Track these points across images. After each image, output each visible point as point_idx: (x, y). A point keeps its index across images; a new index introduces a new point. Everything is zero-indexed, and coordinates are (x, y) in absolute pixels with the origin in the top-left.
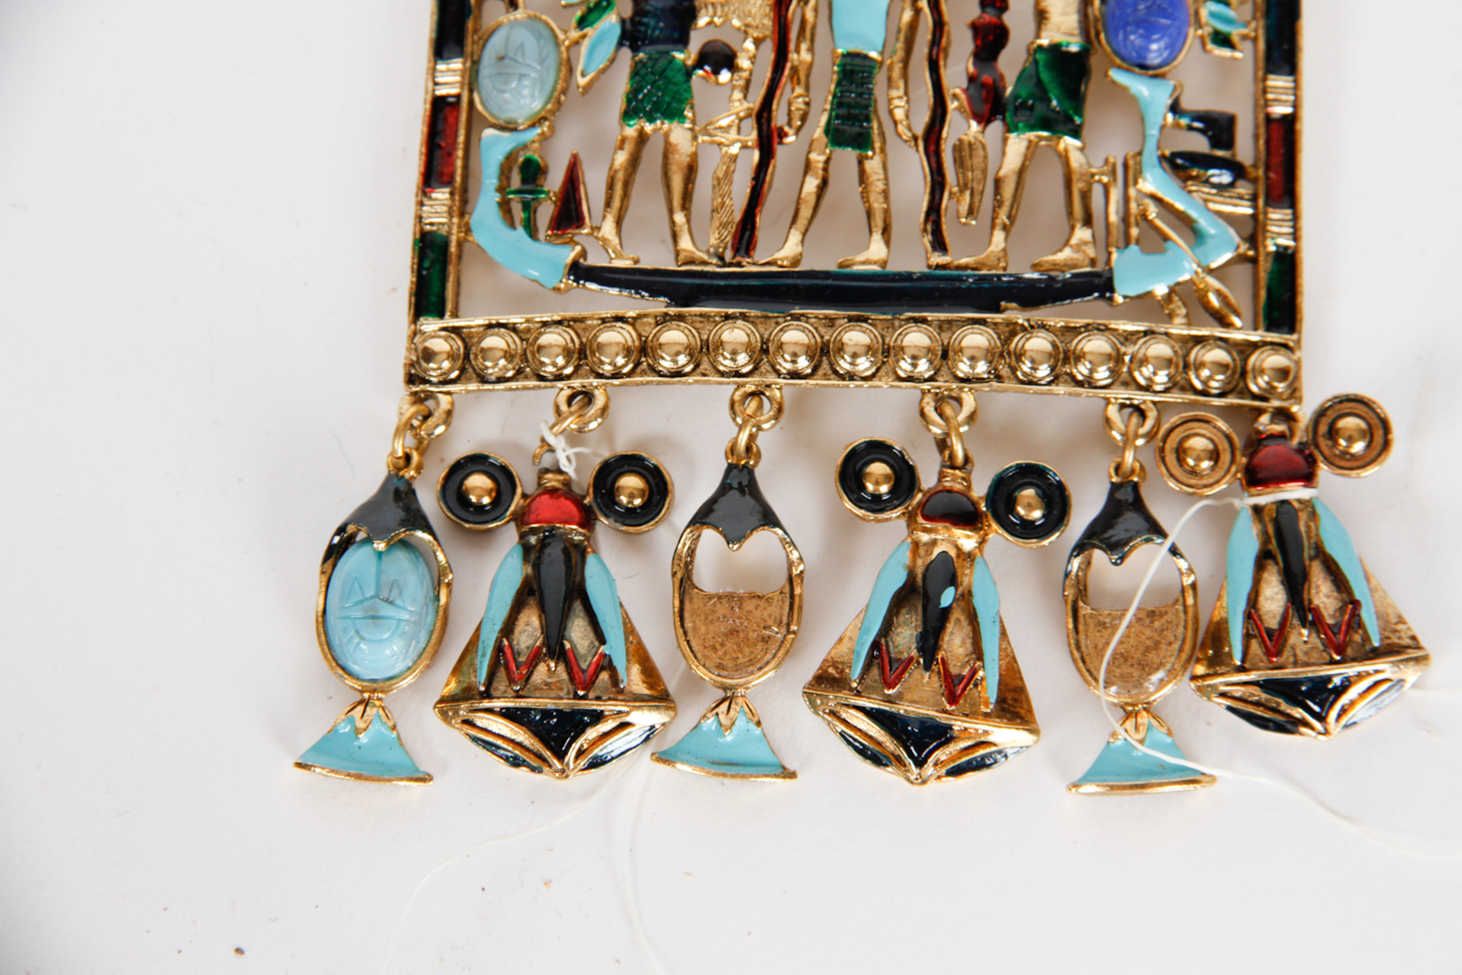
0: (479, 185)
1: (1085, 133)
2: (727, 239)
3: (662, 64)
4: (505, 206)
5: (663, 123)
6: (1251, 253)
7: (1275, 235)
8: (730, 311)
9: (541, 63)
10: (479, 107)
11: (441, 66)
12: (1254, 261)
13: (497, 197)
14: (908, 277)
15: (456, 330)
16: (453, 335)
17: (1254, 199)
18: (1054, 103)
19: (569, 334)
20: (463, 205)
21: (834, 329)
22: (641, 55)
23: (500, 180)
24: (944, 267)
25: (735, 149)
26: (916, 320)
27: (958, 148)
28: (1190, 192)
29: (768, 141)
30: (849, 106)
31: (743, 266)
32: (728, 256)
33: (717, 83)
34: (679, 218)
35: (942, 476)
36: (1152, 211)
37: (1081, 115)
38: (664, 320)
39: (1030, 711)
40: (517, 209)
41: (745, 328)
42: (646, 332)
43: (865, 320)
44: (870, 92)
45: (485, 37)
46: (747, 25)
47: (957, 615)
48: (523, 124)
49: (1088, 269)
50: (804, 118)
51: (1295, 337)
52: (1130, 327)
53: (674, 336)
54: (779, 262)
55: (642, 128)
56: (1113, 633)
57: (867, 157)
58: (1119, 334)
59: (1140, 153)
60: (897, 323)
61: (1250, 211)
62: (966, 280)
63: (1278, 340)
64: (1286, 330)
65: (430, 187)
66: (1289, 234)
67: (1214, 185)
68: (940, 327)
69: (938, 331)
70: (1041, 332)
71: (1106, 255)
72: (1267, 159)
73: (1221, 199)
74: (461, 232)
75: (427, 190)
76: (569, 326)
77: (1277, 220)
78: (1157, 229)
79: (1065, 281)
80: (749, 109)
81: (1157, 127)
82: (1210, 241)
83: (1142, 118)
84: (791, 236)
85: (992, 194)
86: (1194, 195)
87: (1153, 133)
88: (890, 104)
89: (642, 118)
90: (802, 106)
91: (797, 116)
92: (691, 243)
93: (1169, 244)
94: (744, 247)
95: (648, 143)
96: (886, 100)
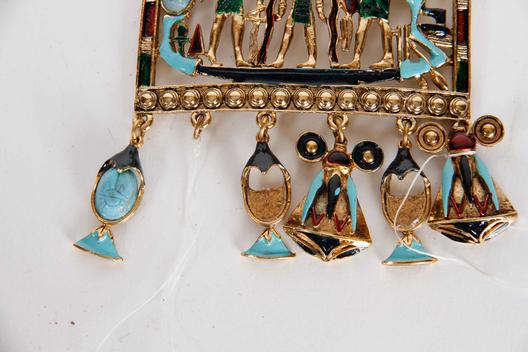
0: (163, 36)
1: (390, 17)
2: (255, 57)
4: (172, 44)
5: (231, 13)
6: (451, 62)
7: (460, 56)
8: (257, 84)
10: (163, 6)
12: (453, 65)
13: (169, 40)
14: (323, 71)
15: (154, 91)
16: (153, 93)
17: (453, 42)
18: (378, 6)
19: (196, 92)
20: (157, 43)
21: (295, 91)
23: (170, 34)
24: (337, 67)
25: (258, 23)
26: (326, 88)
27: (342, 23)
28: (429, 39)
29: (271, 20)
30: (301, 7)
32: (256, 63)
34: (238, 49)
35: (335, 146)
36: (415, 45)
37: (388, 11)
38: (231, 87)
39: (368, 234)
40: (177, 44)
41: (262, 90)
42: (225, 92)
43: (307, 87)
44: (309, 2)
47: (341, 198)
48: (179, 13)
49: (391, 68)
50: (284, 11)
51: (468, 94)
52: (406, 90)
53: (235, 93)
54: (275, 66)
55: (224, 15)
56: (399, 205)
57: (308, 26)
58: (402, 93)
59: (410, 25)
60: (319, 89)
61: (451, 46)
62: (345, 72)
63: (461, 95)
64: (465, 91)
65: (144, 37)
66: (466, 55)
67: (438, 37)
68: (335, 90)
69: (334, 91)
70: (373, 92)
71: (397, 63)
72: (457, 27)
73: (440, 42)
74: (156, 54)
75: (143, 38)
76: (196, 89)
77: (461, 50)
78: (416, 53)
79: (382, 73)
80: (264, 8)
81: (417, 15)
82: (436, 58)
83: (411, 11)
84: (279, 56)
85: (355, 40)
86: (430, 40)
87: (415, 17)
88: (316, 6)
89: (224, 11)
90: (283, 7)
91: (281, 10)
92: (242, 58)
93: (421, 59)
94: (262, 60)
95: (226, 20)
96: (315, 4)
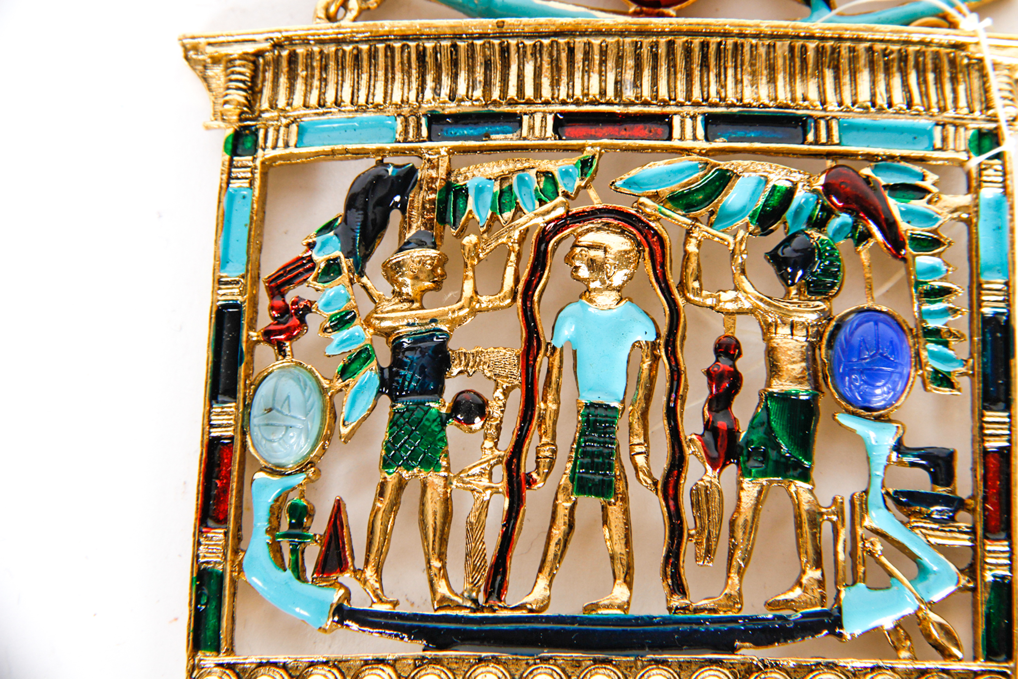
0: (251, 526)
1: (814, 474)
2: (480, 583)
3: (418, 414)
4: (275, 549)
5: (420, 471)
6: (971, 585)
7: (992, 567)
8: (484, 654)
9: (306, 415)
10: (251, 449)
11: (217, 409)
12: (974, 590)
13: (268, 538)
14: (649, 620)
15: (231, 666)
16: (227, 671)
17: (973, 531)
18: (784, 449)
19: (333, 674)
20: (237, 543)
21: (580, 669)
22: (399, 405)
23: (270, 522)
24: (685, 609)
25: (487, 495)
26: (657, 662)
27: (695, 493)
28: (912, 528)
29: (517, 486)
30: (592, 455)
31: (494, 611)
32: (481, 599)
33: (471, 431)
34: (436, 564)
36: (878, 546)
37: (809, 458)
38: (422, 663)
40: (286, 546)
41: (497, 671)
42: (405, 672)
43: (610, 662)
44: (612, 441)
45: (257, 382)
46: (498, 375)
48: (291, 468)
49: (819, 608)
50: (551, 466)
51: (1012, 664)
52: (859, 664)
54: (529, 606)
55: (401, 475)
57: (610, 504)
58: (848, 671)
59: (866, 492)
60: (639, 663)
61: (970, 544)
62: (704, 623)
63: (996, 669)
64: (1004, 657)
65: (207, 527)
66: (1006, 565)
67: (935, 521)
68: (680, 667)
69: (678, 670)
70: (775, 672)
71: (835, 592)
72: (984, 492)
73: (942, 534)
74: (235, 571)
75: (204, 530)
76: (335, 666)
77: (994, 552)
78: (883, 566)
79: (796, 622)
80: (499, 457)
81: (882, 467)
82: (932, 578)
83: (868, 458)
84: (539, 580)
85: (728, 536)
86: (917, 531)
87: (878, 473)
88: (631, 450)
89: (400, 466)
90: (548, 454)
91: (544, 462)
92: (446, 588)
93: (893, 580)
94: (496, 591)
95: (407, 487)
96: (628, 445)
